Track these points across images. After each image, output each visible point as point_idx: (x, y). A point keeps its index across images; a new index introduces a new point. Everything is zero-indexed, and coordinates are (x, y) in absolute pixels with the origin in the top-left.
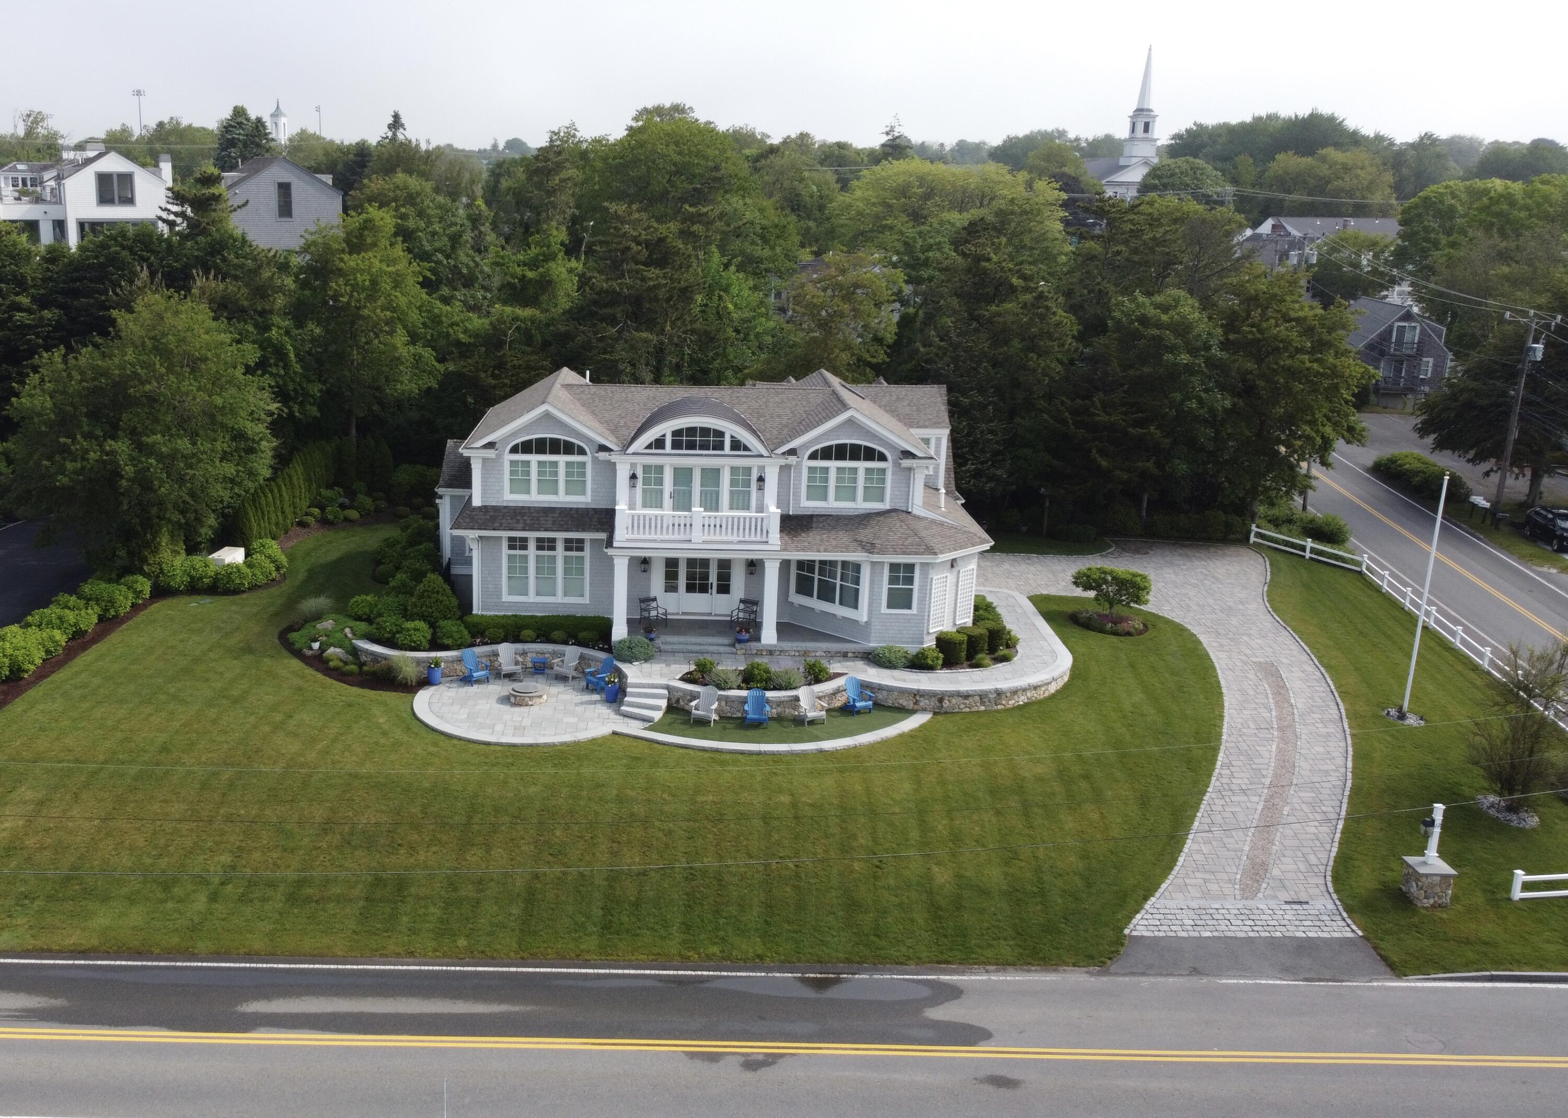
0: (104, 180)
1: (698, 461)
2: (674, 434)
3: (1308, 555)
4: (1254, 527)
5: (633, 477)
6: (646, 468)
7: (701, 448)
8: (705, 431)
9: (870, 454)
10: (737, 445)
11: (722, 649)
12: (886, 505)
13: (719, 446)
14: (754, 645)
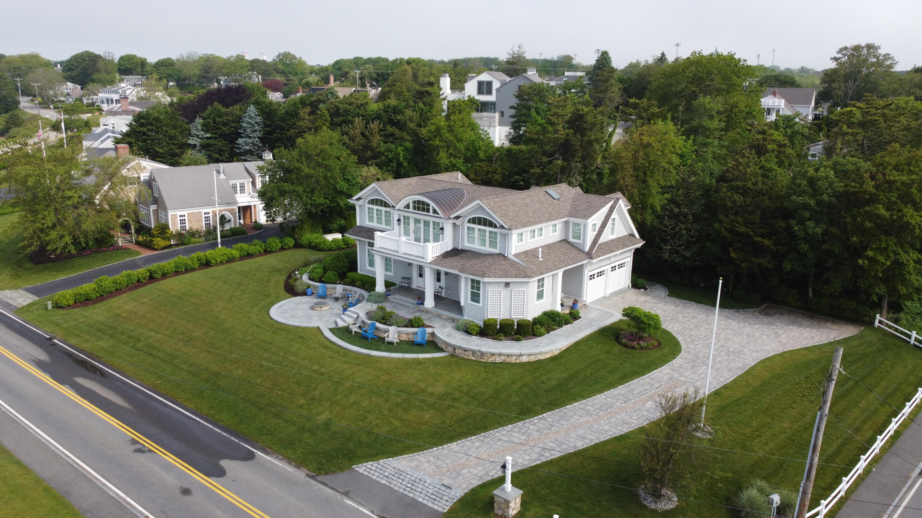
0: (480, 84)
1: (422, 216)
2: (414, 202)
3: (912, 341)
4: (878, 316)
5: (399, 220)
6: (404, 217)
7: (423, 210)
8: (423, 203)
9: (491, 224)
10: (435, 211)
11: (410, 305)
12: (497, 251)
13: (428, 211)
14: (421, 306)
